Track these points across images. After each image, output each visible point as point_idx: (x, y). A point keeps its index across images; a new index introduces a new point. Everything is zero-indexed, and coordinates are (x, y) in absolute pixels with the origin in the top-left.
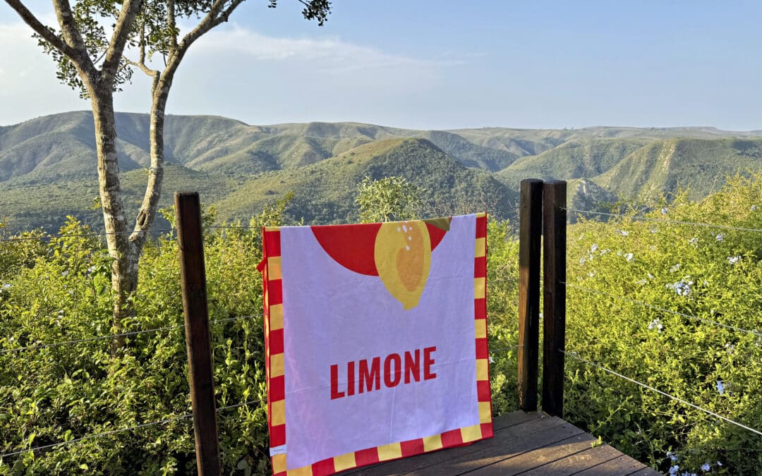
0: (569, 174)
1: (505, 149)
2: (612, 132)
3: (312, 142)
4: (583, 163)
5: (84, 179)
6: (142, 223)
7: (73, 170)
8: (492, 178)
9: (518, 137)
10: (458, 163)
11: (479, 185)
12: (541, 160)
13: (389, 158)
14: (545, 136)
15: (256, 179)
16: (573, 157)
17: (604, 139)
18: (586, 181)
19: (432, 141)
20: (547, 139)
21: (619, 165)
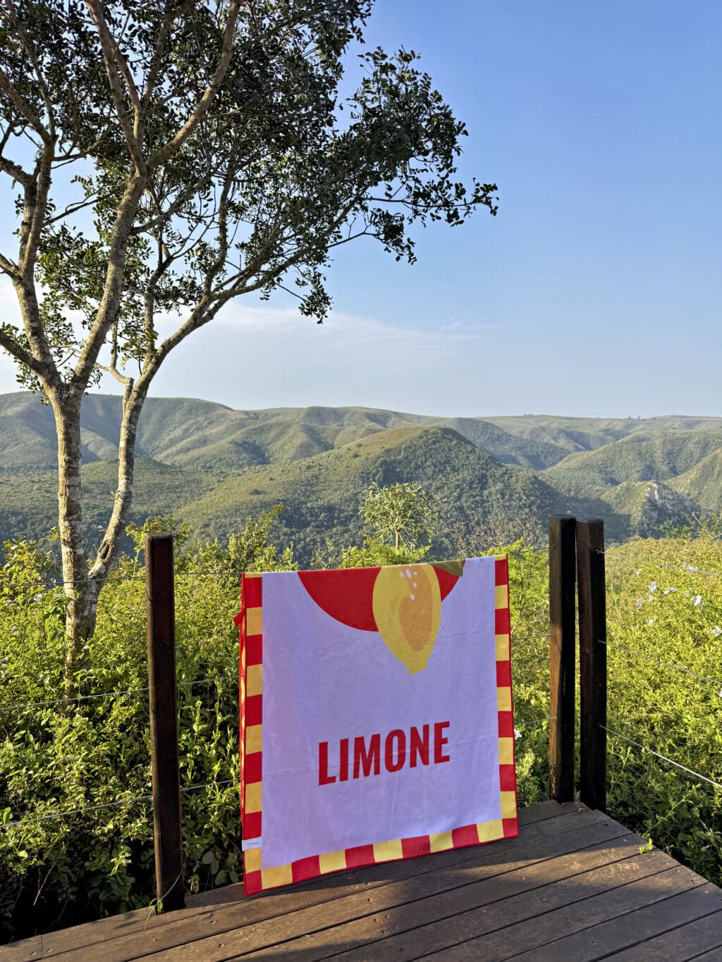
0: (636, 475)
1: (552, 442)
2: (690, 423)
3: (310, 431)
4: (652, 461)
5: (31, 473)
6: (104, 556)
7: (19, 461)
8: (535, 477)
9: (569, 427)
10: (493, 459)
11: (519, 487)
12: (600, 456)
13: (405, 451)
14: (603, 426)
15: (239, 475)
16: (640, 454)
17: (681, 432)
18: (658, 484)
19: (458, 431)
20: (606, 431)
21: (700, 465)
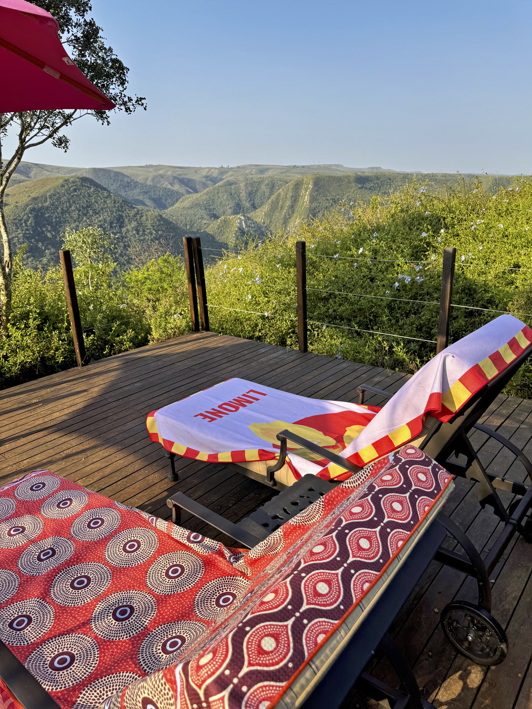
0: (229, 211)
1: (169, 186)
2: (262, 170)
4: (240, 200)
8: (160, 216)
9: (180, 175)
10: (125, 202)
11: (149, 224)
12: (205, 197)
14: (204, 173)
16: (231, 194)
17: (256, 177)
18: (245, 216)
19: (94, 180)
20: (207, 177)
21: (270, 201)
